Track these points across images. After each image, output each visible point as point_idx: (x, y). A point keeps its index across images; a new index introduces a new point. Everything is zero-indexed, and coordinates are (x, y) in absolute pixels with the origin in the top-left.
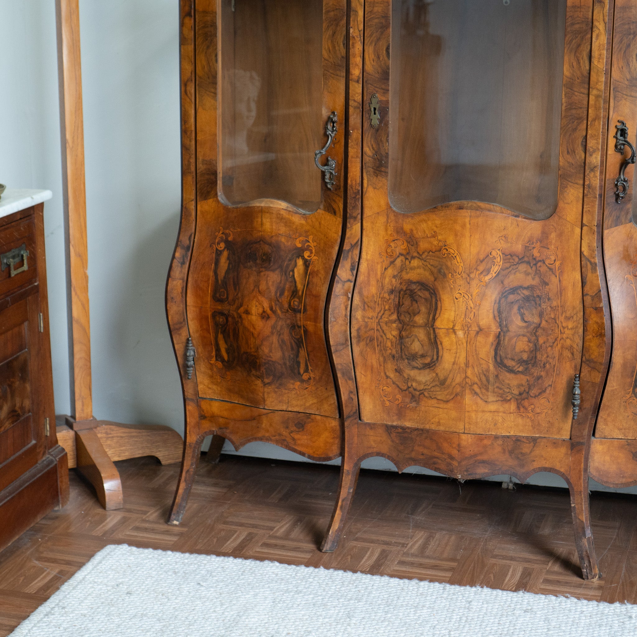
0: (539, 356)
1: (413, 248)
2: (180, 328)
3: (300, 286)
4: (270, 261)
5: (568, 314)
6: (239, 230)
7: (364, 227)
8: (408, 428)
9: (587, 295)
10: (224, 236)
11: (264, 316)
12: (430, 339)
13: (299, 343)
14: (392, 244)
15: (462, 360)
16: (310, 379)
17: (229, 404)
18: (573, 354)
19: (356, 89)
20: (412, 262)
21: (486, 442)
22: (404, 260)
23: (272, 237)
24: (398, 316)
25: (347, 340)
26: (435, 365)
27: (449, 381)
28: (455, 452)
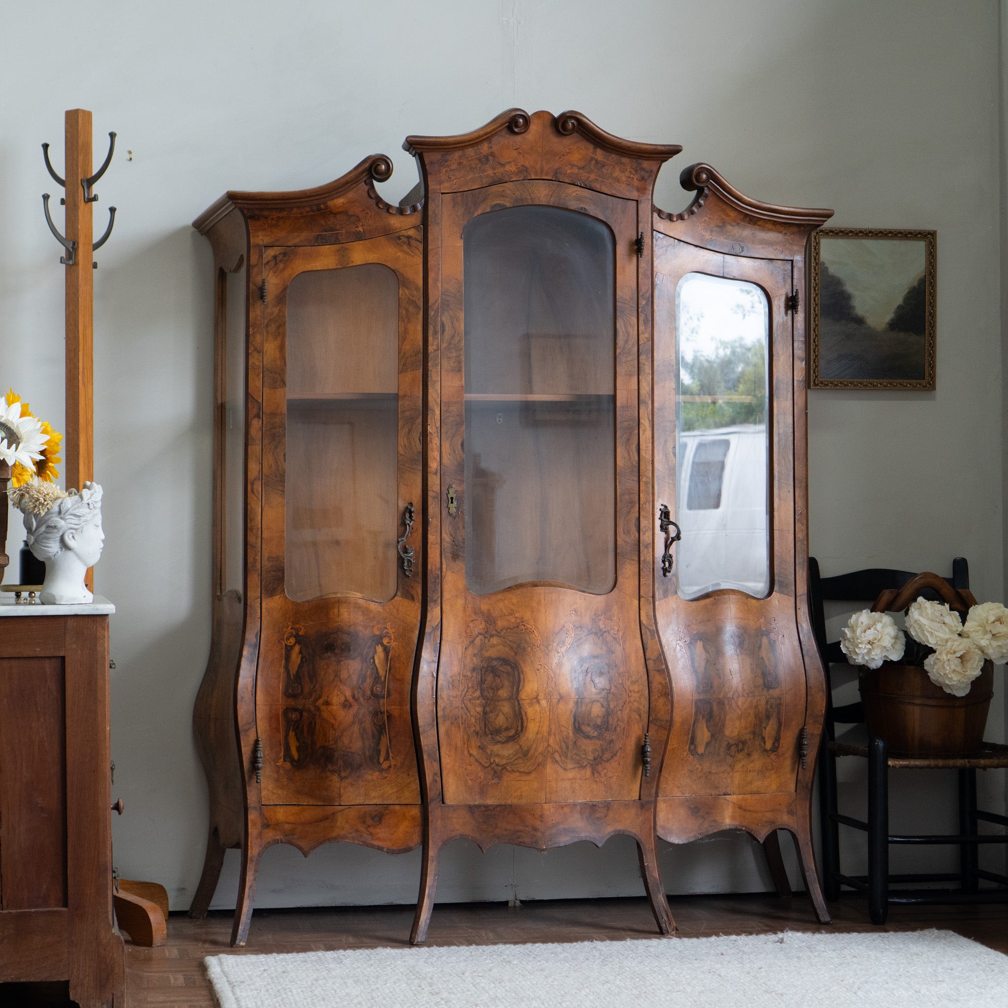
0: (610, 720)
1: (491, 627)
2: (250, 729)
3: (382, 672)
4: (350, 650)
5: (634, 678)
6: (311, 623)
7: (444, 610)
8: (491, 805)
9: (650, 659)
10: (294, 631)
11: (346, 705)
12: (514, 711)
13: (380, 730)
14: (471, 625)
15: (545, 729)
16: (390, 767)
17: (296, 807)
18: (640, 716)
19: (434, 482)
20: (491, 640)
21: (566, 810)
22: (483, 639)
23: (350, 626)
24: (481, 693)
25: (433, 720)
26: (519, 736)
27: (532, 752)
28: (538, 824)
